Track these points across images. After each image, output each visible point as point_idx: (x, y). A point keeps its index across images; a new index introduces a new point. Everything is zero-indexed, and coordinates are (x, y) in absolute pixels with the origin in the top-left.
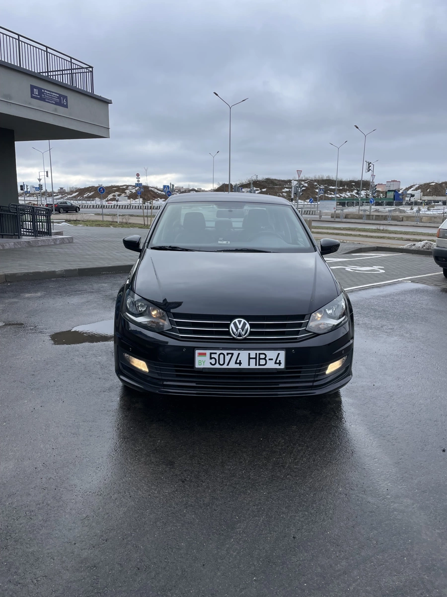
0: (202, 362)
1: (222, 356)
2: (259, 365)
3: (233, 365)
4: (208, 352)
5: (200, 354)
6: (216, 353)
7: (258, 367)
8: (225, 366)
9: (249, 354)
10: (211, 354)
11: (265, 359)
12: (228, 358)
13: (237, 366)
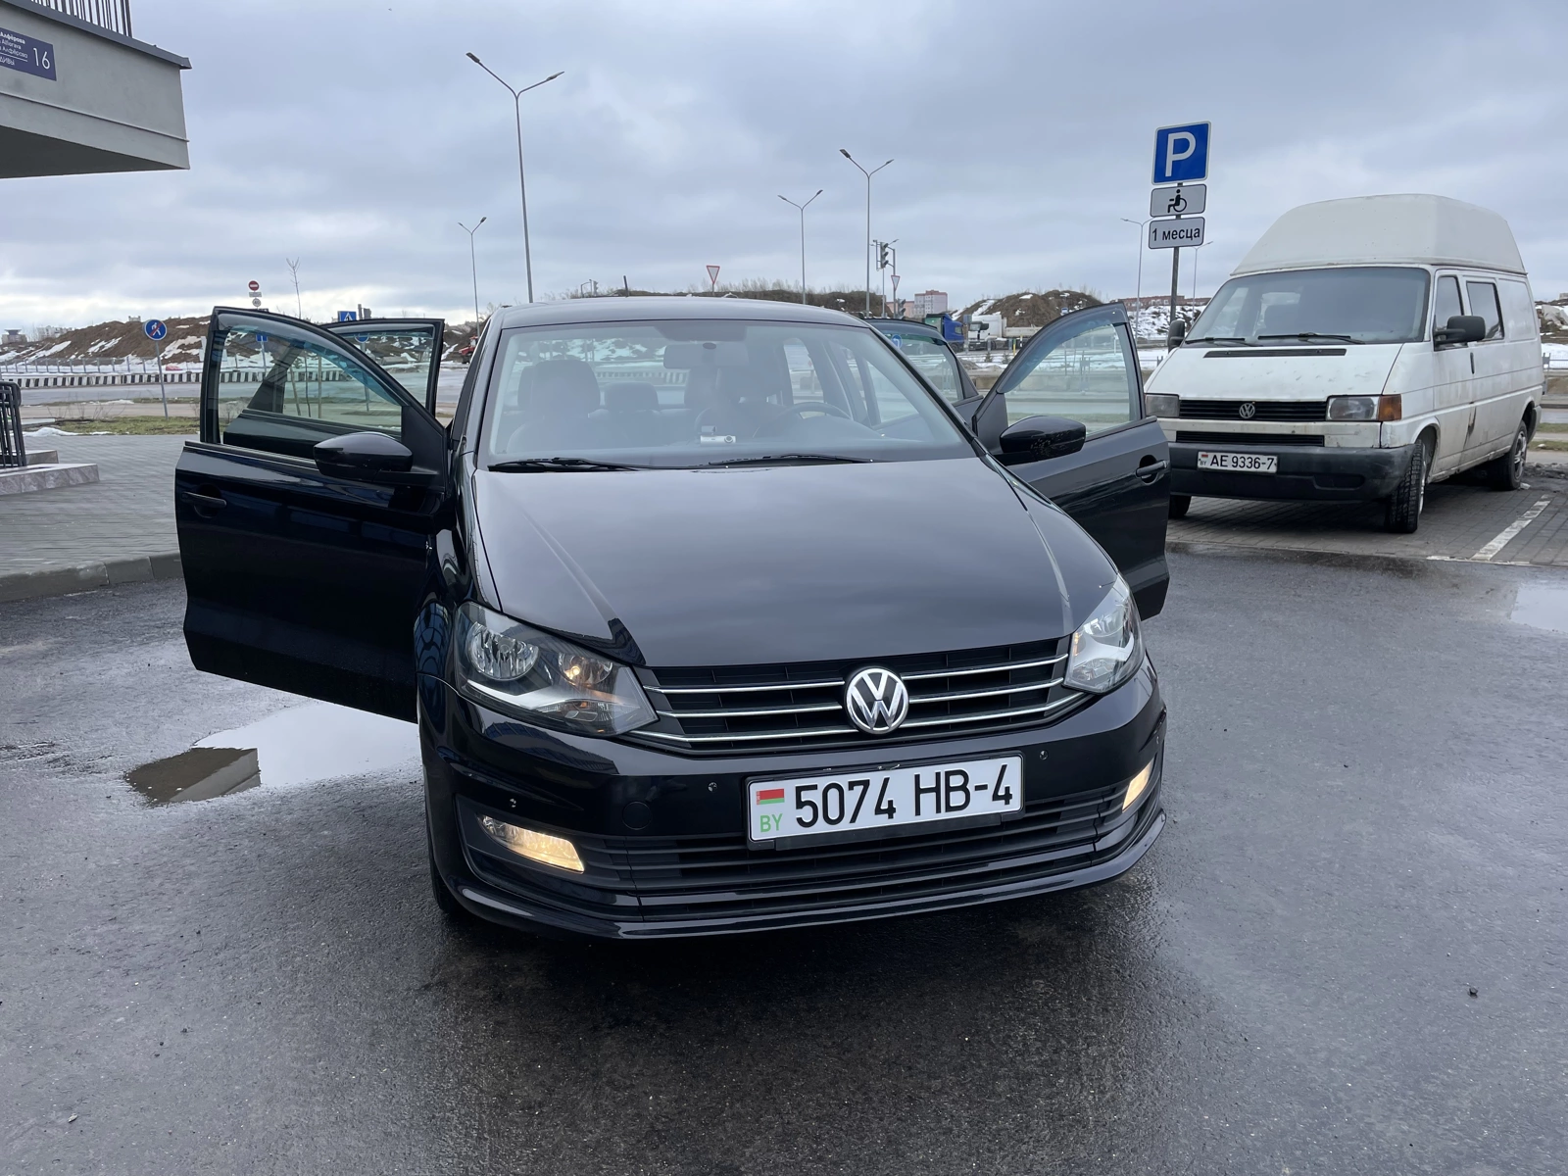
0: (772, 822)
1: (833, 794)
2: (949, 809)
3: (869, 820)
4: (789, 786)
5: (765, 795)
6: (815, 787)
7: (944, 815)
8: (845, 826)
9: (917, 777)
10: (799, 790)
11: (963, 788)
12: (851, 798)
13: (883, 821)
